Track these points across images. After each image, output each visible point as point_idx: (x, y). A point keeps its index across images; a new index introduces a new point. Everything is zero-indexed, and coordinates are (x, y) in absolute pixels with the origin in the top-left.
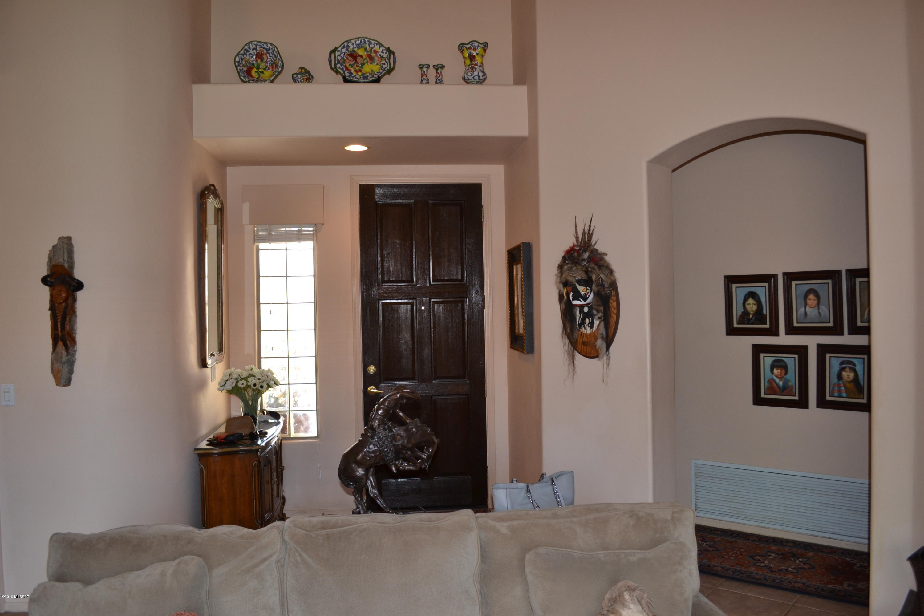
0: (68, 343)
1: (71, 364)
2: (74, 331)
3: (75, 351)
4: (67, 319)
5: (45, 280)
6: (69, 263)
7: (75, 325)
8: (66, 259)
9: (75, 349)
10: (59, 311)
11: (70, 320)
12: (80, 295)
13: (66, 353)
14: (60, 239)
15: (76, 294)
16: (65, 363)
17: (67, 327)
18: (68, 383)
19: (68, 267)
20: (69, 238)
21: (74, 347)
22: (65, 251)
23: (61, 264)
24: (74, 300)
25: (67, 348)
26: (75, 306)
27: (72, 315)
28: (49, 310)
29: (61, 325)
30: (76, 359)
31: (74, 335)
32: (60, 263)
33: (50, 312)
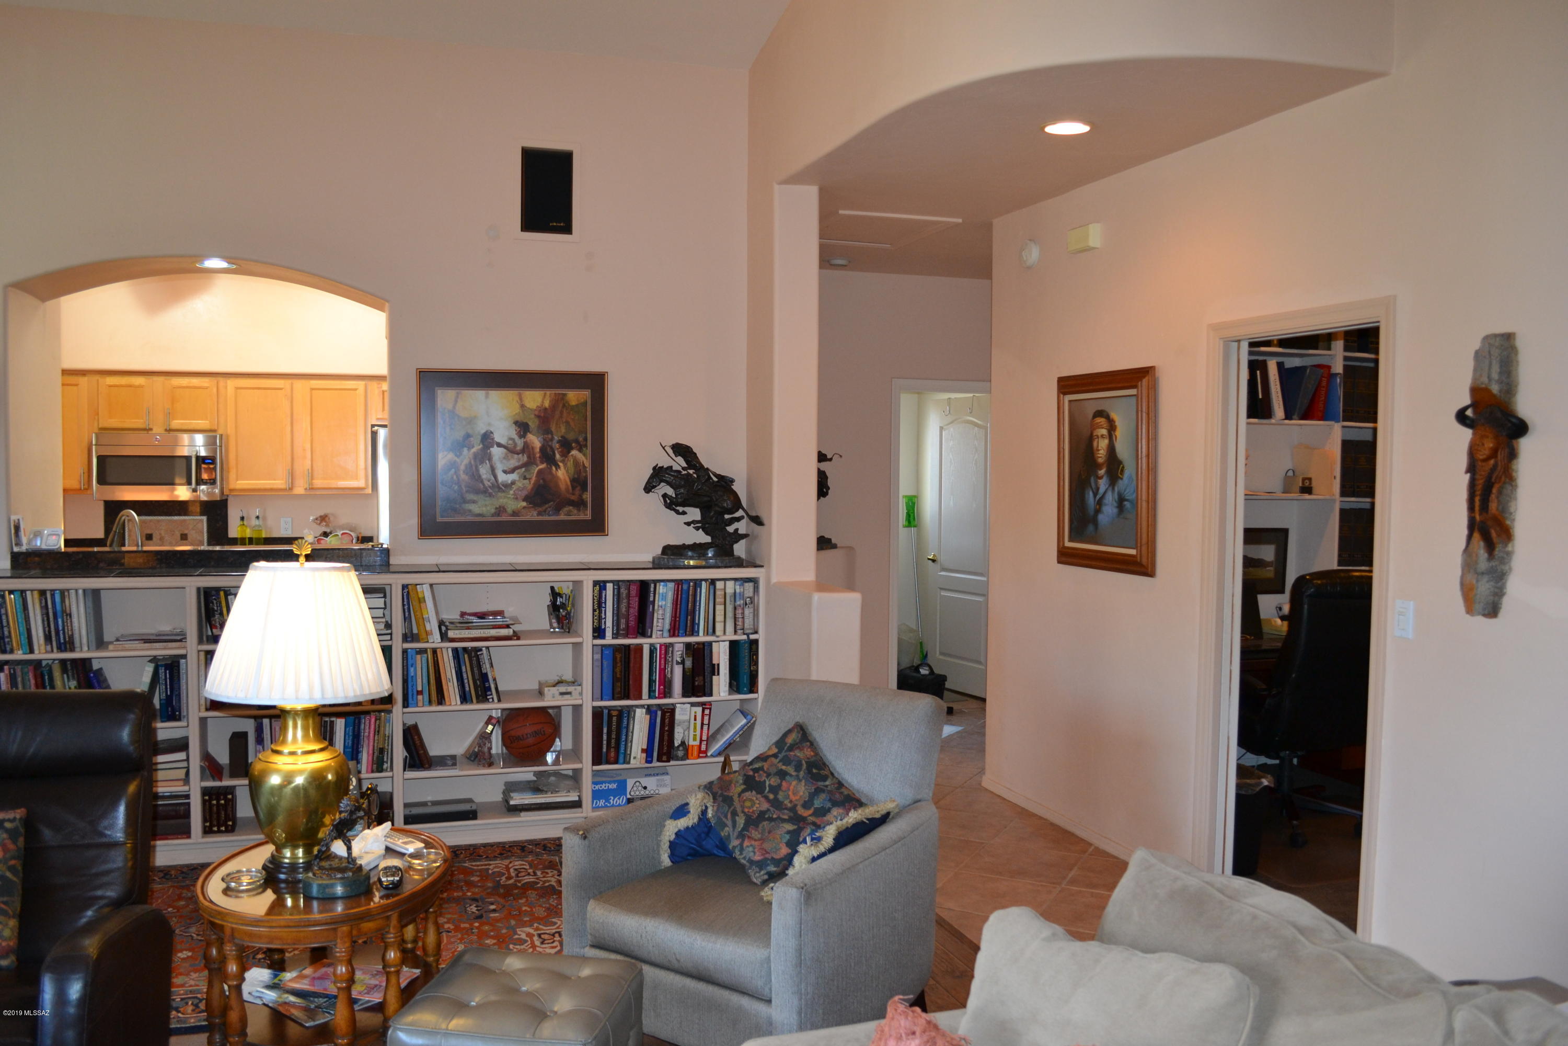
0: (1493, 534)
1: (1499, 577)
2: (1507, 515)
3: (1509, 554)
4: (1494, 490)
5: (1461, 417)
6: (1501, 383)
7: (1512, 504)
8: (1495, 376)
9: (1509, 548)
10: (1481, 475)
11: (1500, 493)
12: (1525, 444)
13: (1486, 555)
14: (1486, 338)
15: (1518, 443)
16: (1483, 573)
17: (1493, 506)
18: (1493, 611)
19: (1500, 391)
20: (1509, 337)
21: (1506, 546)
22: (1494, 362)
23: (1484, 386)
24: (1513, 455)
25: (1490, 547)
26: (1514, 467)
27: (1504, 483)
29: (1479, 500)
30: (1510, 569)
31: (1508, 522)
32: (1482, 384)
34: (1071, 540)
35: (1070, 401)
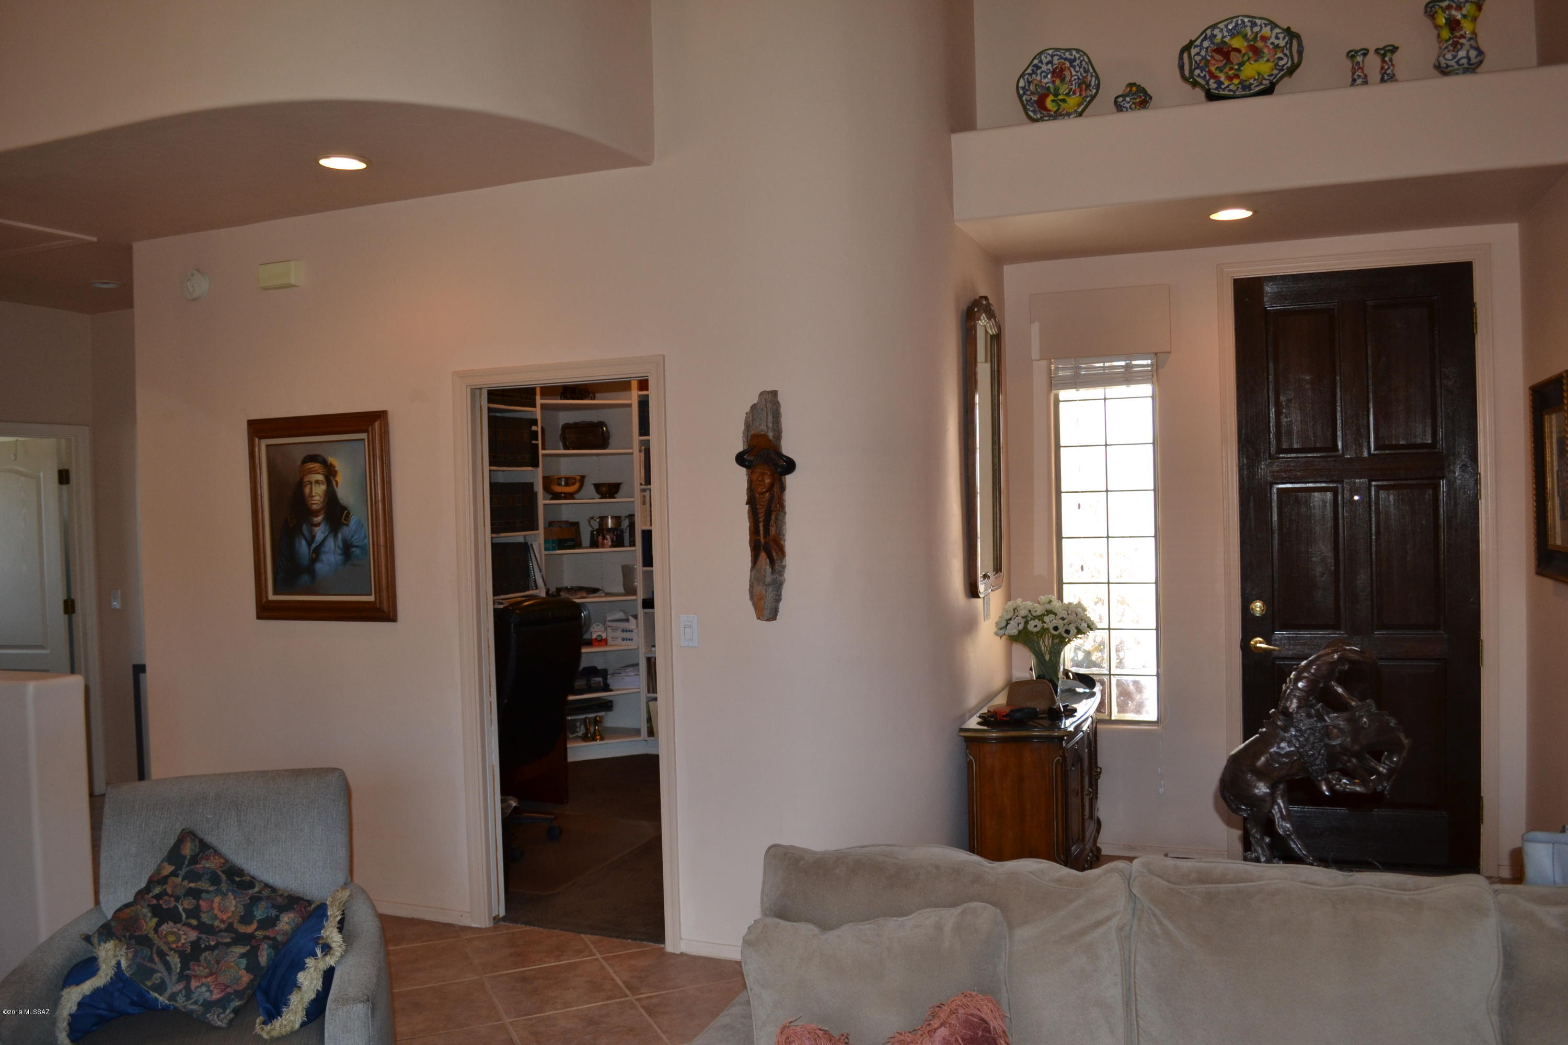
0: (774, 554)
1: (778, 586)
2: (782, 537)
3: (784, 567)
4: (773, 518)
5: (741, 459)
6: (774, 431)
7: (784, 527)
8: (770, 425)
9: (784, 564)
10: (761, 505)
11: (777, 519)
12: (790, 479)
13: (770, 570)
14: (762, 394)
15: (785, 478)
16: (769, 585)
17: (773, 530)
18: (773, 615)
19: (774, 437)
20: (775, 393)
21: (781, 563)
22: (769, 413)
23: (763, 433)
24: (783, 488)
25: (772, 562)
26: (784, 498)
27: (779, 511)
28: (747, 504)
29: (763, 526)
30: (785, 580)
31: (782, 542)
32: (762, 431)
33: (747, 506)
34: (275, 593)
35: (268, 446)
